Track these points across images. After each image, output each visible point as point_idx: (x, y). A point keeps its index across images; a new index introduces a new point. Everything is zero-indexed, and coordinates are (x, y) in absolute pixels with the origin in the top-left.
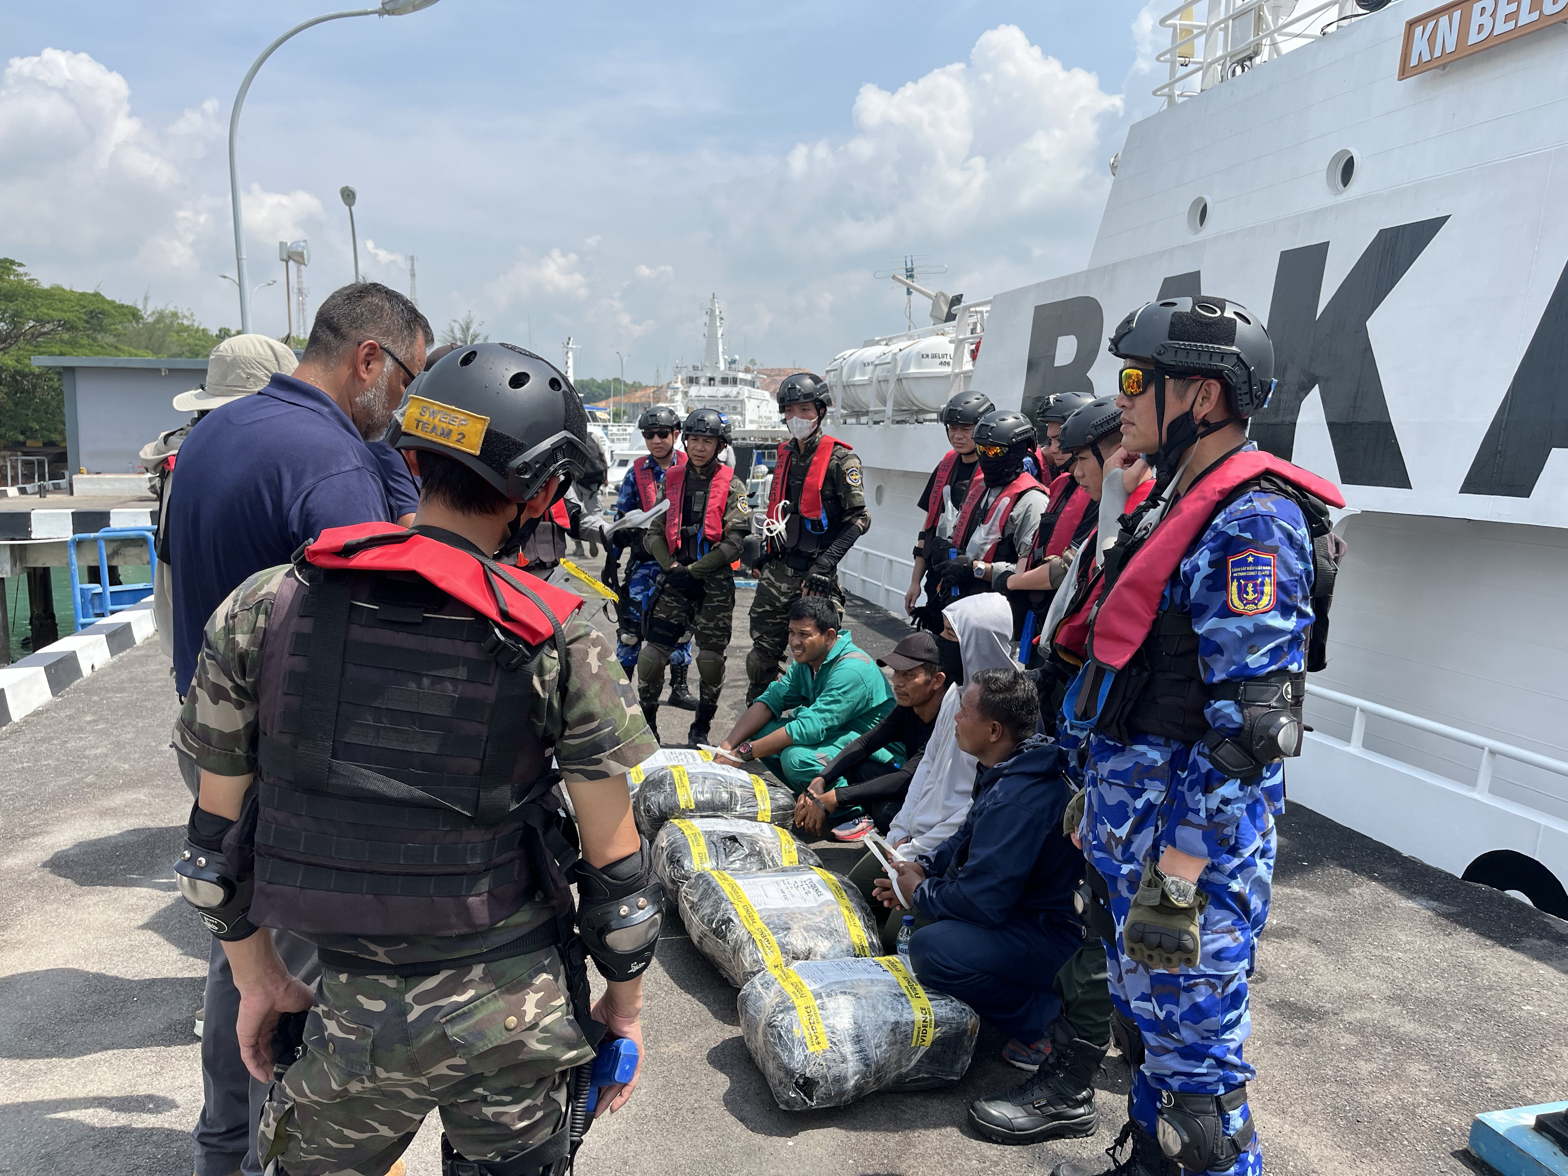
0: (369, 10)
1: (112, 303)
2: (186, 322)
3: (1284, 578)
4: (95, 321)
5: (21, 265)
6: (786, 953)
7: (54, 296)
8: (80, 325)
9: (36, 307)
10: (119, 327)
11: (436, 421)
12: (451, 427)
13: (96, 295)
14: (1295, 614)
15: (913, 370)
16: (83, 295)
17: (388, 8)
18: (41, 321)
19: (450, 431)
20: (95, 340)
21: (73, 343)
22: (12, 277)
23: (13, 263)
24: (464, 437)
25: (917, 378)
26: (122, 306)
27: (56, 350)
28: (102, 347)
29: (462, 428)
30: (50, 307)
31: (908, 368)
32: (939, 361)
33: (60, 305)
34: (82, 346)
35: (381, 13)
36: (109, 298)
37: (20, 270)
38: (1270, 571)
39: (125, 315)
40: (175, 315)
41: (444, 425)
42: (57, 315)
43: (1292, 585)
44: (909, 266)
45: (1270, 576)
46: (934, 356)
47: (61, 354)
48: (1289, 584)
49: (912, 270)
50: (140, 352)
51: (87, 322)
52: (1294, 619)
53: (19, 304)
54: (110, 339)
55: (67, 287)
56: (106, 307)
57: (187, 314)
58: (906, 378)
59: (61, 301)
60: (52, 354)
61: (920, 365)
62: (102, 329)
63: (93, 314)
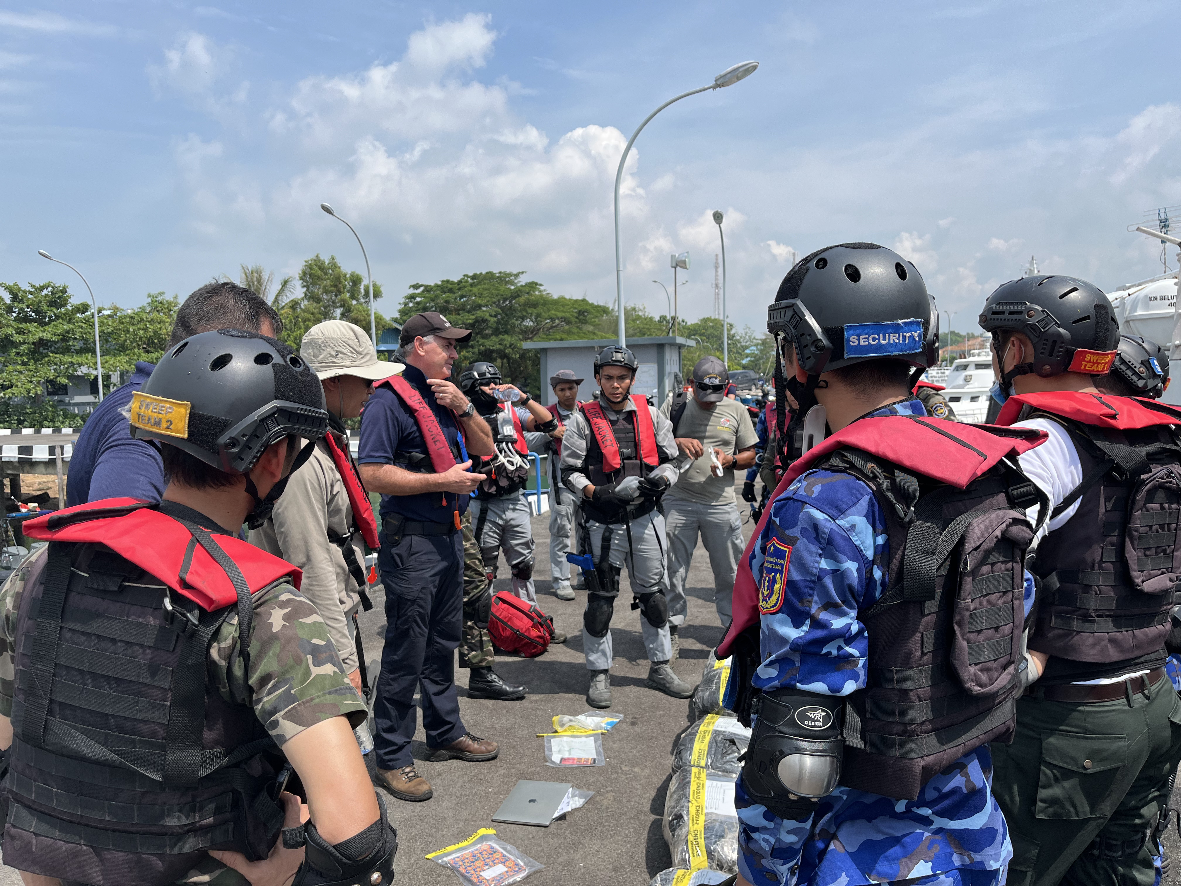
0: (706, 87)
1: (592, 305)
2: (640, 313)
3: (796, 576)
4: (581, 317)
5: (541, 285)
6: (712, 859)
7: (561, 303)
8: (573, 320)
9: (549, 310)
10: (596, 320)
11: (150, 411)
12: (160, 416)
13: (584, 300)
14: (808, 622)
15: (1139, 312)
16: (576, 301)
17: (718, 83)
18: (553, 320)
19: (160, 420)
20: (581, 329)
21: (569, 333)
22: (537, 293)
23: (536, 284)
24: (171, 423)
25: (1144, 320)
26: (598, 306)
27: (558, 337)
28: (585, 333)
29: (169, 415)
30: (556, 310)
31: (1135, 311)
32: (1168, 302)
33: (562, 309)
34: (573, 334)
35: (714, 88)
36: (590, 302)
37: (542, 288)
38: (782, 565)
39: (599, 312)
40: (634, 309)
41: (155, 415)
42: (560, 314)
43: (806, 587)
44: (1163, 216)
45: (781, 572)
46: (1163, 298)
47: (562, 339)
48: (801, 584)
49: (1166, 220)
50: (608, 336)
51: (577, 318)
52: (805, 628)
53: (540, 310)
54: (591, 328)
55: (567, 297)
56: (588, 307)
57: (641, 308)
58: (1133, 320)
59: (563, 306)
60: (556, 340)
61: (1147, 308)
62: (585, 322)
63: (581, 313)
